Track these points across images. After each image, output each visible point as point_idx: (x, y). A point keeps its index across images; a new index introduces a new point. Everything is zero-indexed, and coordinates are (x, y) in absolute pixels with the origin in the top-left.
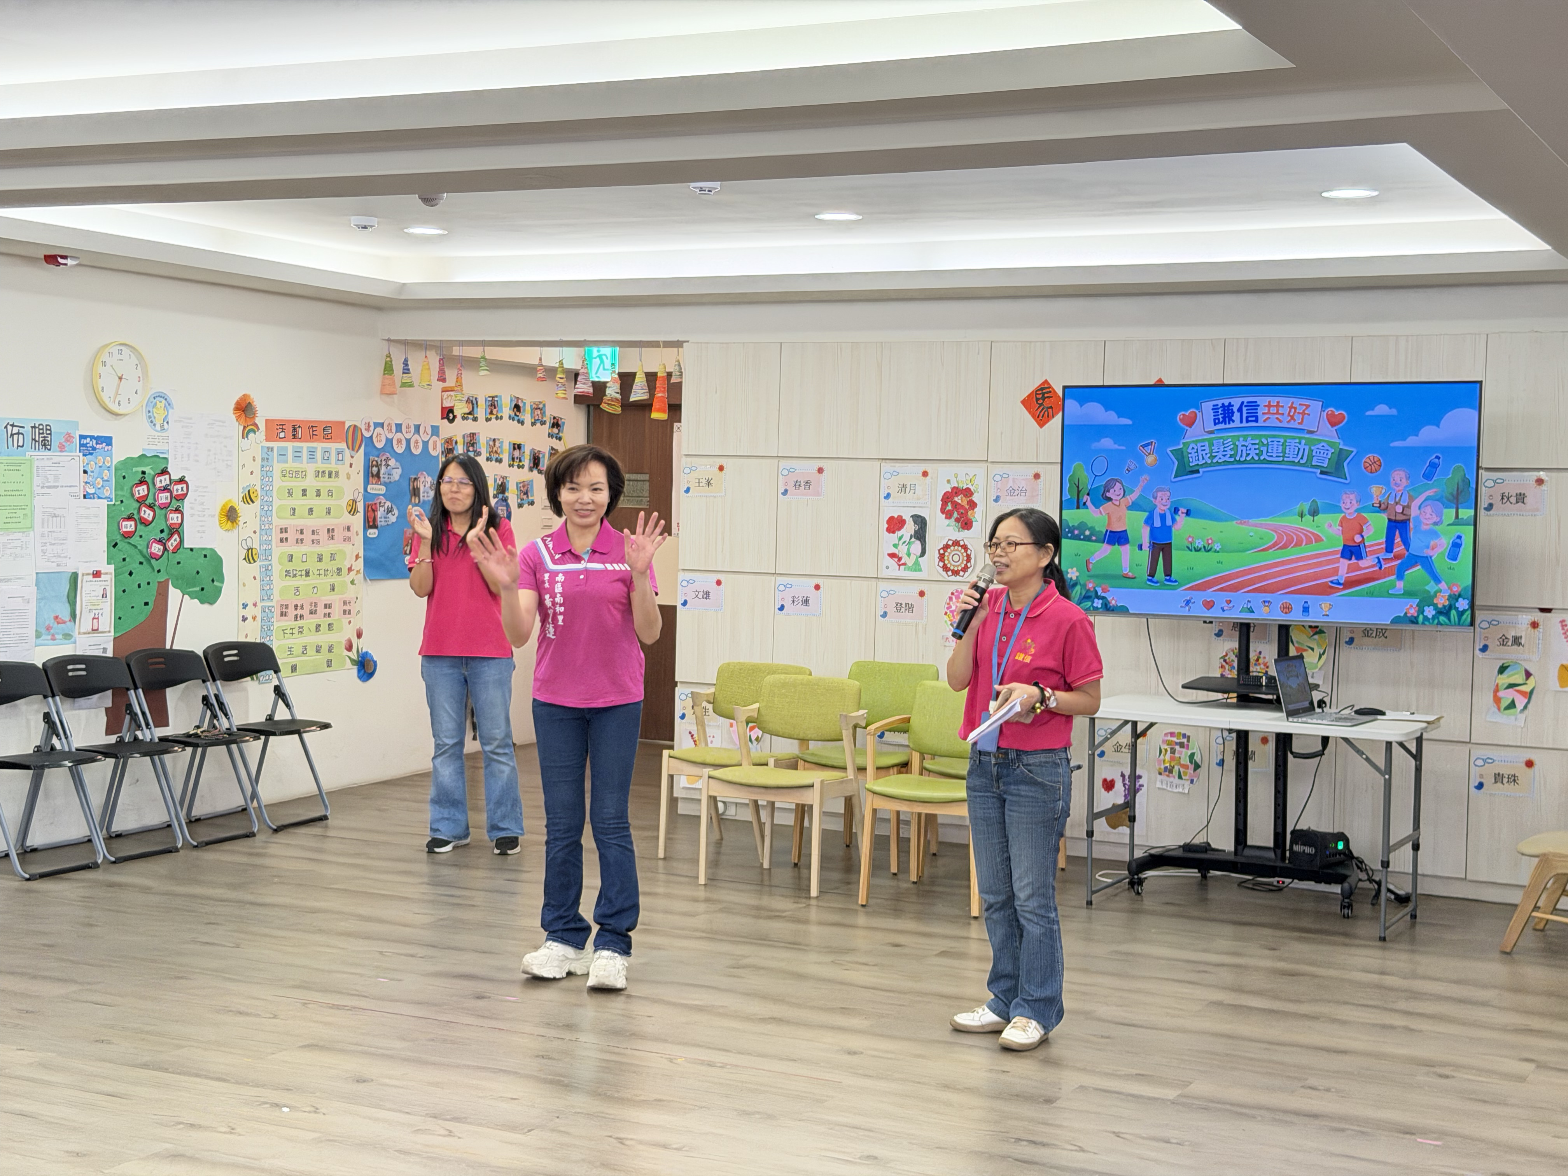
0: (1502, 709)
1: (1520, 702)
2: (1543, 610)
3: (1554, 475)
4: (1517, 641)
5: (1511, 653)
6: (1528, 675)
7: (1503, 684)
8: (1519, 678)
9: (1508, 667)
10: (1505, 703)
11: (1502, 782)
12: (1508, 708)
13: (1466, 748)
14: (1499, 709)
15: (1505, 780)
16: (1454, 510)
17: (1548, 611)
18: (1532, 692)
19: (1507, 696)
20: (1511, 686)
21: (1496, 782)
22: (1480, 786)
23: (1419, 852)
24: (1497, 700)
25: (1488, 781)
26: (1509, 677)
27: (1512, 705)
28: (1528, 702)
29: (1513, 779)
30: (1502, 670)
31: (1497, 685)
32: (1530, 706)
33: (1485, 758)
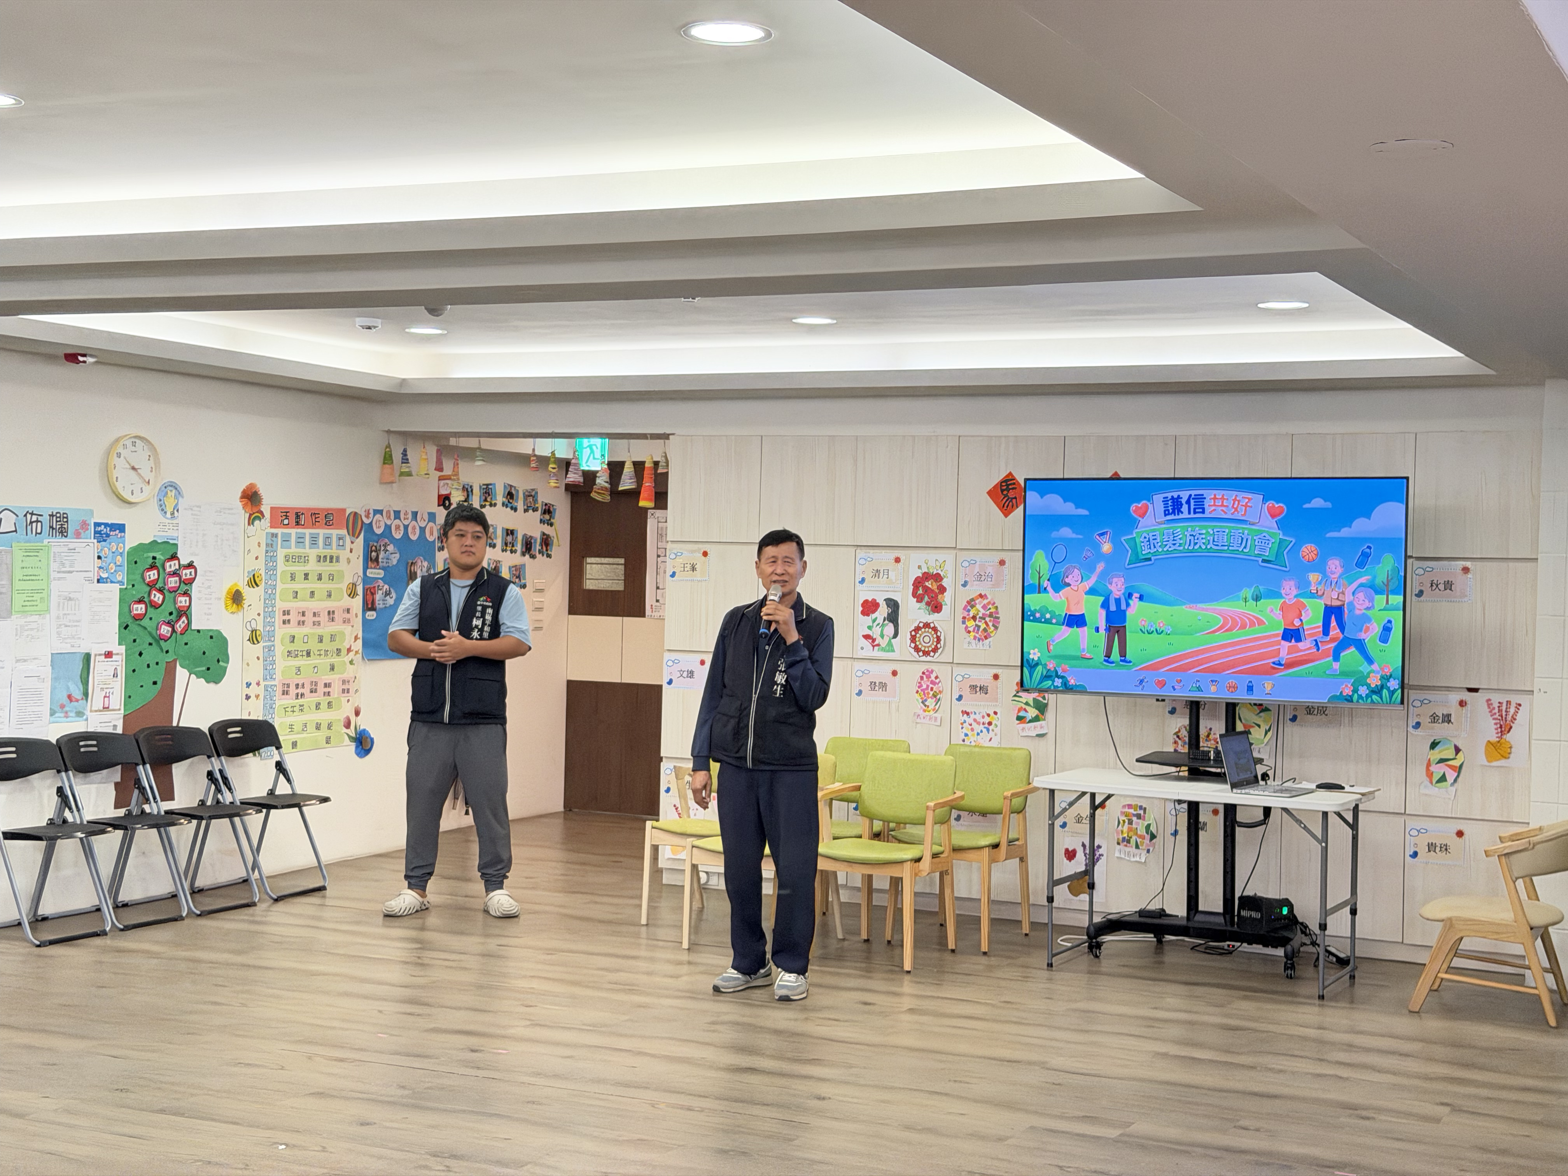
0: (1434, 782)
1: (1451, 776)
2: (1471, 690)
3: (1479, 564)
4: (1447, 719)
5: (1440, 731)
6: (1457, 750)
7: (1434, 760)
8: (1449, 753)
9: (1439, 743)
10: (1436, 777)
11: (1435, 851)
12: (1439, 781)
13: (1401, 819)
14: (1431, 783)
15: (1438, 849)
16: (1385, 596)
17: (1476, 690)
18: (1461, 766)
19: (1438, 771)
20: (1442, 761)
21: (1429, 851)
22: (1415, 855)
23: (1357, 917)
24: (1430, 775)
25: (1423, 850)
26: (1440, 752)
27: (1443, 779)
28: (1458, 776)
29: (1445, 848)
30: (1434, 745)
31: (1429, 760)
32: (1460, 779)
33: (1418, 829)
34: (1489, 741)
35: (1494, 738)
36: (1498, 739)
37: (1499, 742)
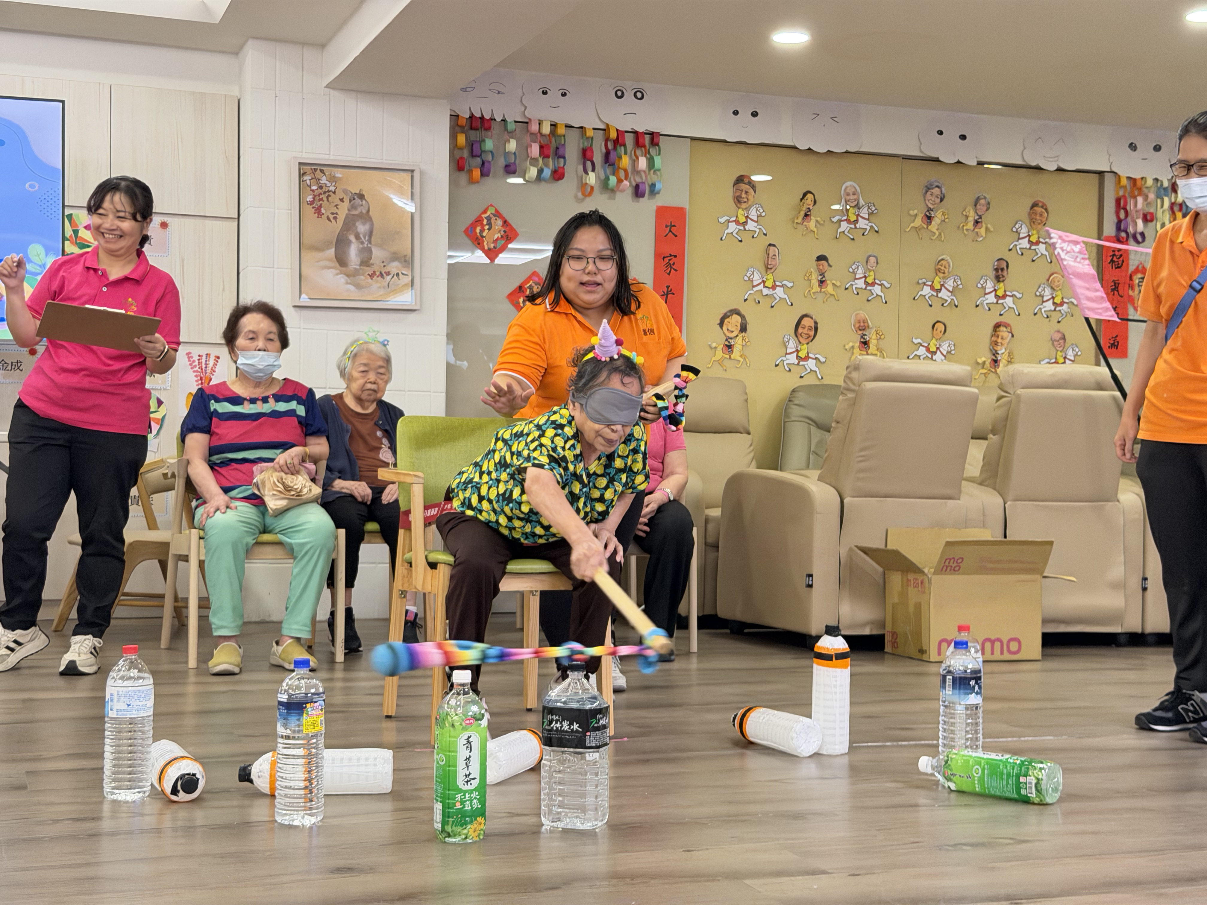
3: (174, 220)
6: (160, 403)
18: (164, 417)
28: (160, 428)
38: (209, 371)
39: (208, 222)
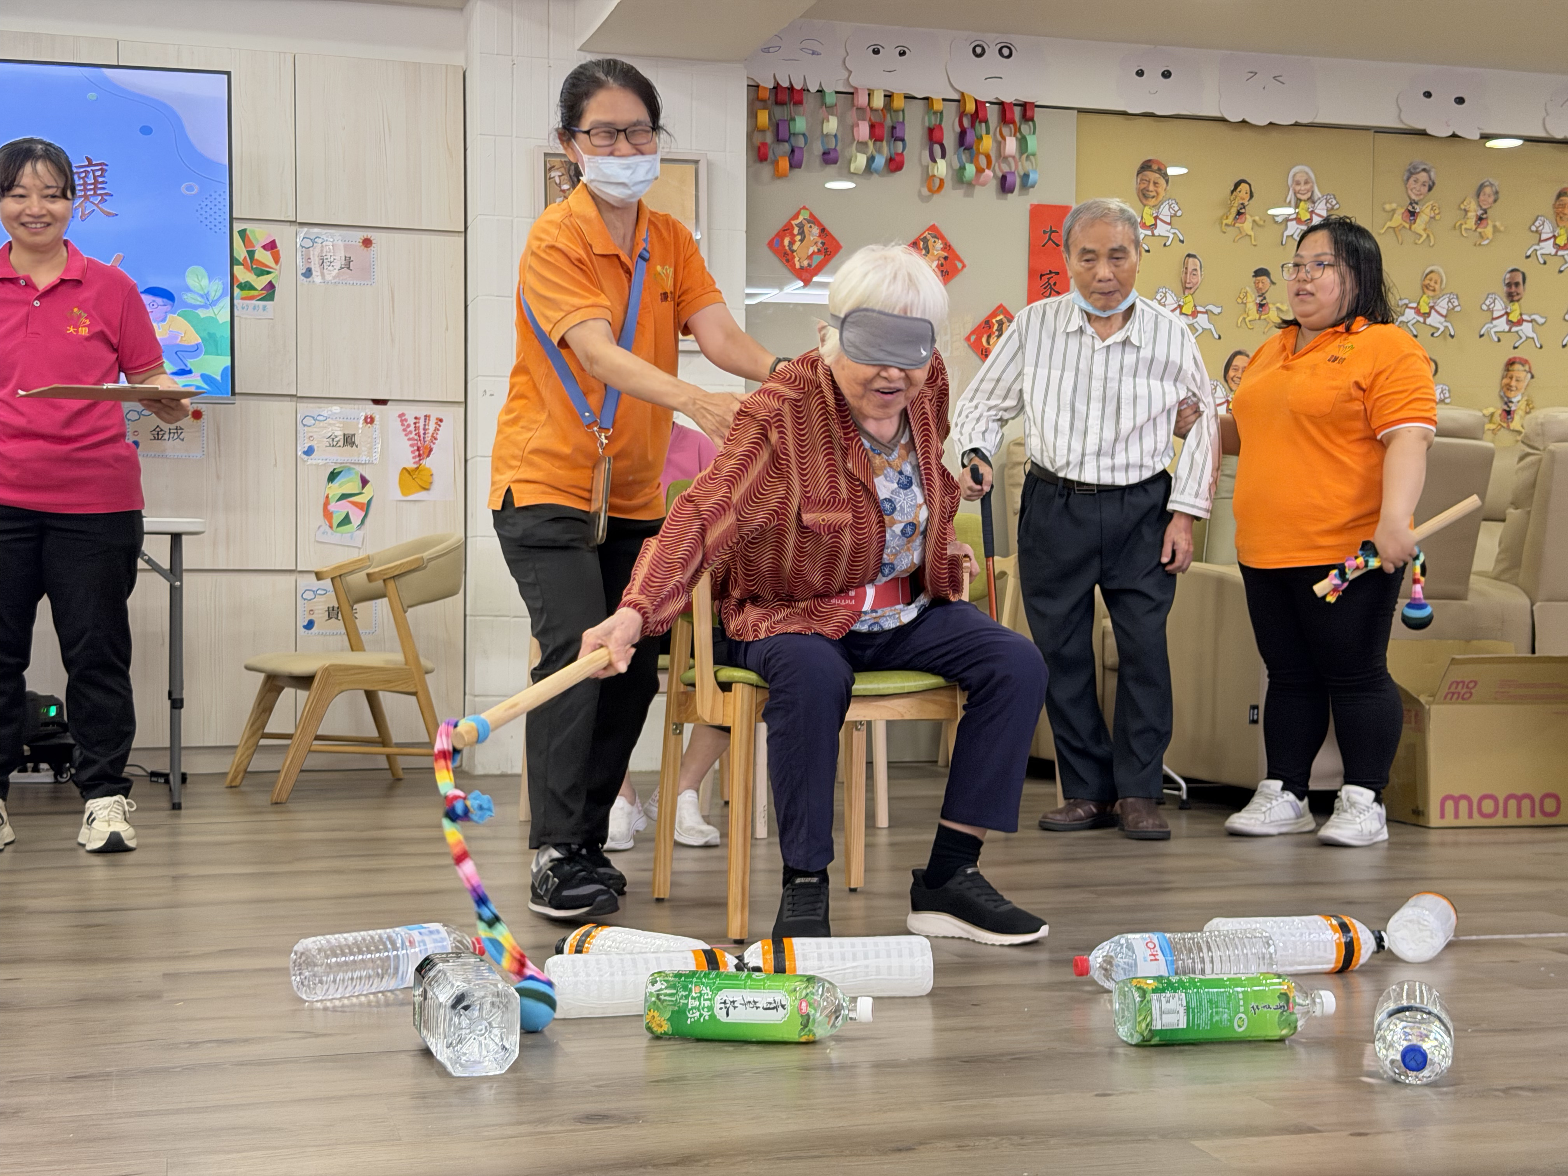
0: (335, 524)
1: (356, 516)
2: (377, 402)
3: (378, 234)
4: (350, 440)
5: (341, 457)
6: (364, 482)
7: (334, 495)
8: (354, 486)
9: (339, 473)
10: (337, 518)
12: (340, 524)
13: (292, 578)
14: (331, 527)
17: (383, 402)
18: (370, 502)
19: (339, 510)
20: (344, 497)
21: (330, 618)
22: (310, 625)
24: (328, 515)
25: (320, 618)
26: (340, 486)
27: (346, 520)
28: (366, 516)
30: (333, 476)
31: (327, 497)
32: (368, 520)
33: (315, 589)
34: (405, 469)
35: (411, 464)
36: (415, 466)
37: (417, 468)
38: (428, 437)
39: (425, 237)
